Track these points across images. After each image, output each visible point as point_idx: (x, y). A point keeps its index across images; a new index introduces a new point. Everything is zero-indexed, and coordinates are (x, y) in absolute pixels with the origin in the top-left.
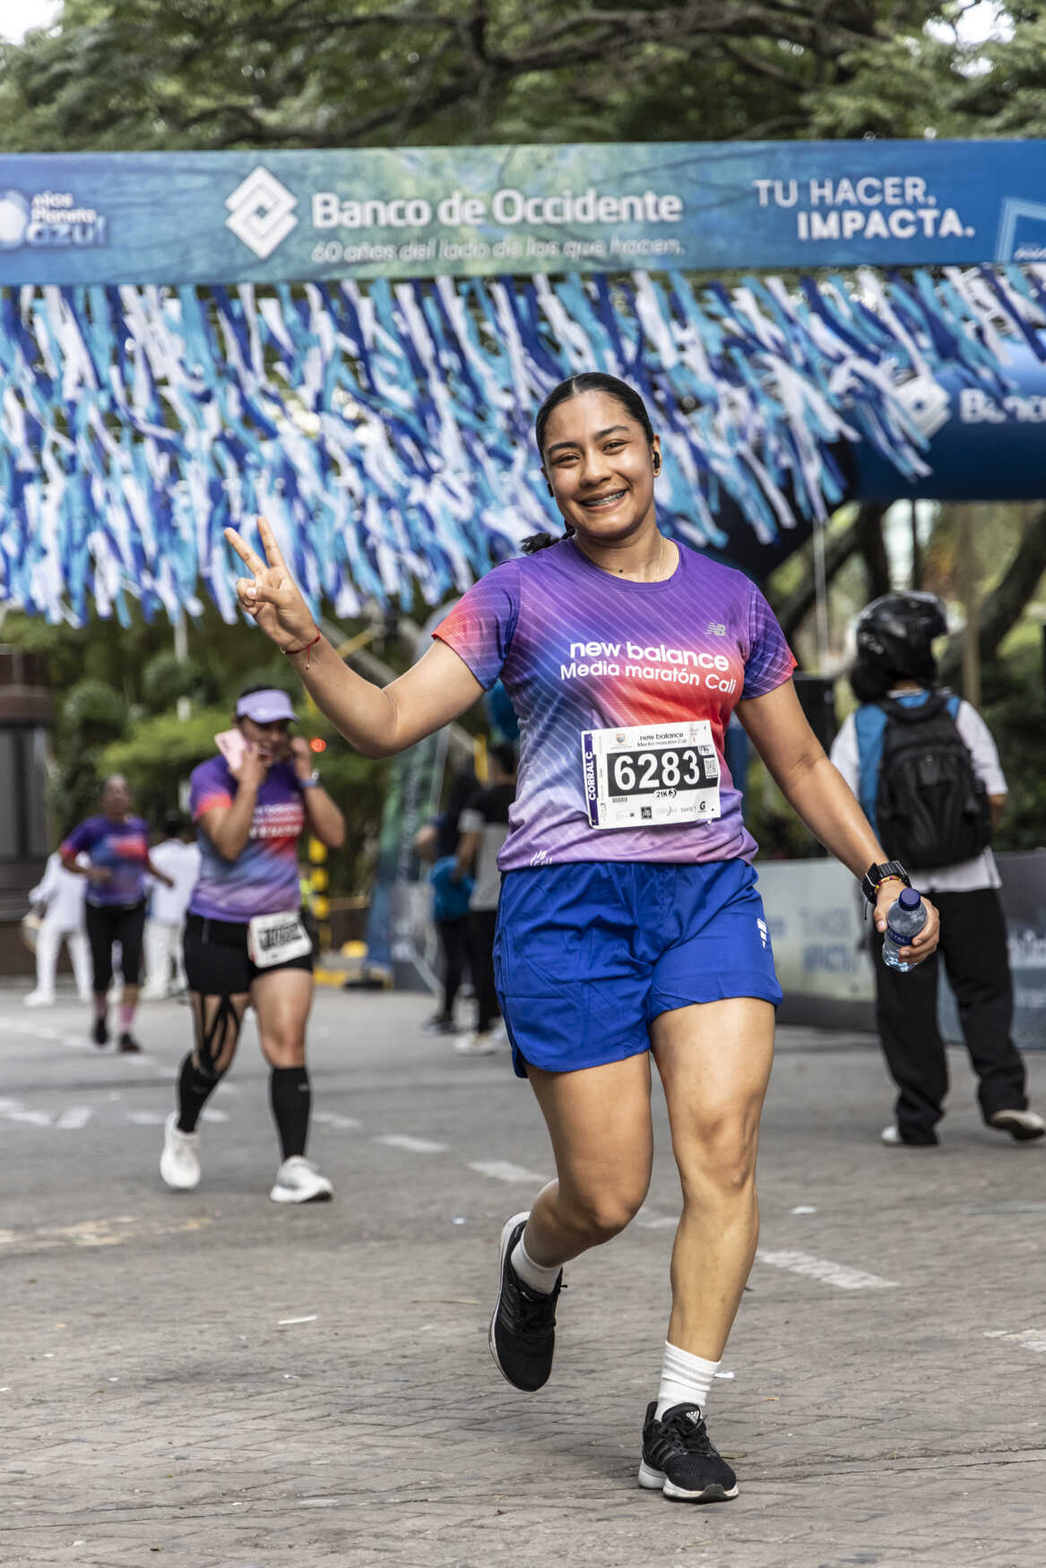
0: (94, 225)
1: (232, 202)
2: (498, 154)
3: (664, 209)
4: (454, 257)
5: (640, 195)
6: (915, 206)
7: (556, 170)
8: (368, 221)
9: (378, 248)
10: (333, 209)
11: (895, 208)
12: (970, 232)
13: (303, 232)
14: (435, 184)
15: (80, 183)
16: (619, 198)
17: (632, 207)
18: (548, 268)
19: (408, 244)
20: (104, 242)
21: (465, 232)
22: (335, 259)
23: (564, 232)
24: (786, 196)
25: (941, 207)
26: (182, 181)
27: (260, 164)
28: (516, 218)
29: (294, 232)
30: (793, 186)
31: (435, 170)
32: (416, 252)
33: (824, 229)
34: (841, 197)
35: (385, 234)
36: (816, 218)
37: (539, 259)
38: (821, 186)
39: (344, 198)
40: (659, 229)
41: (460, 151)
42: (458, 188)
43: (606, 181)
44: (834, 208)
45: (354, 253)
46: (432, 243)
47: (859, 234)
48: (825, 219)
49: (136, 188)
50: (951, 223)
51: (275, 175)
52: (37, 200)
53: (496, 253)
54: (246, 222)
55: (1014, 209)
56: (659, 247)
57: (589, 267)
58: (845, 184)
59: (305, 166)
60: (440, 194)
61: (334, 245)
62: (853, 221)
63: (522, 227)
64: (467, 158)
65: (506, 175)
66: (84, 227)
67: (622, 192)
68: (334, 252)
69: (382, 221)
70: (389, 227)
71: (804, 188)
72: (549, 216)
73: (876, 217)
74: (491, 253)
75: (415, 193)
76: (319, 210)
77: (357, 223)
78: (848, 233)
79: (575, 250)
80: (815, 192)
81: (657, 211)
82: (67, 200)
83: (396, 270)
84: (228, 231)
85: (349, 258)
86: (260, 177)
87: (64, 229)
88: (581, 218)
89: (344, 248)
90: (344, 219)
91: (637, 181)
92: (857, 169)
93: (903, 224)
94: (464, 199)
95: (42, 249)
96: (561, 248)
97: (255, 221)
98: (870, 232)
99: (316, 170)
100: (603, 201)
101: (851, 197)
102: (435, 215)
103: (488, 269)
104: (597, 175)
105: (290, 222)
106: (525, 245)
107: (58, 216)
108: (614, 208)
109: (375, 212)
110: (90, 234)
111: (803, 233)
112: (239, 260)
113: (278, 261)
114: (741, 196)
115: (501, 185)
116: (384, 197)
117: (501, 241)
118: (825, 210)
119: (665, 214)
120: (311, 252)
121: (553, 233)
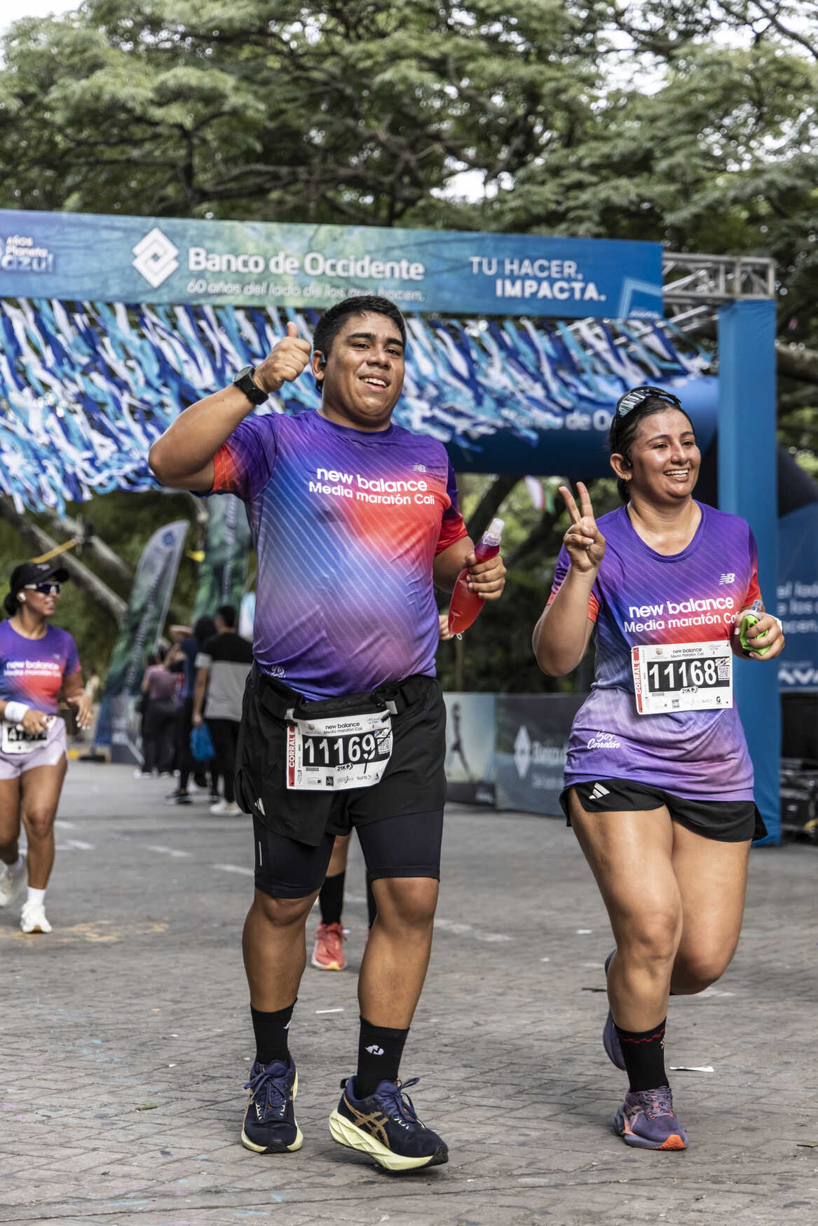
0: (46, 259)
1: (137, 250)
2: (309, 229)
3: (413, 271)
4: (279, 294)
5: (398, 261)
6: (569, 279)
7: (346, 242)
8: (224, 267)
9: (230, 285)
10: (202, 258)
11: (556, 280)
12: (603, 298)
13: (182, 271)
14: (268, 246)
15: (38, 231)
16: (385, 263)
17: (392, 269)
19: (249, 284)
20: (52, 271)
21: (285, 278)
22: (201, 291)
23: (349, 282)
24: (490, 268)
25: (586, 281)
26: (105, 234)
27: (155, 226)
28: (319, 272)
30: (494, 262)
31: (269, 237)
32: (254, 289)
33: (513, 290)
34: (524, 271)
35: (234, 277)
36: (508, 283)
37: (328, 297)
38: (512, 263)
39: (209, 252)
40: (408, 284)
41: (285, 226)
42: (283, 250)
43: (377, 251)
44: (519, 277)
45: (215, 287)
46: (265, 284)
47: (534, 295)
48: (513, 284)
49: (74, 237)
50: (592, 292)
51: (165, 233)
52: (9, 240)
53: (305, 294)
54: (146, 263)
55: (631, 286)
56: (409, 295)
58: (527, 263)
59: (186, 230)
60: (271, 253)
61: (201, 282)
62: (531, 287)
63: (322, 278)
64: (289, 231)
65: (314, 243)
66: (40, 260)
67: (387, 259)
68: (201, 286)
69: (233, 268)
70: (237, 272)
71: (501, 264)
72: (340, 271)
73: (545, 285)
74: (302, 294)
75: (255, 251)
76: (193, 259)
77: (217, 268)
78: (527, 293)
80: (508, 267)
81: (408, 272)
82: (29, 242)
83: (241, 301)
84: (134, 268)
85: (210, 291)
86: (156, 234)
87: (26, 261)
88: (360, 273)
89: (208, 284)
90: (209, 265)
91: (397, 253)
92: (534, 254)
93: (562, 290)
94: (286, 257)
95: (11, 272)
96: (347, 292)
97: (151, 262)
98: (541, 294)
99: (192, 232)
100: (375, 264)
101: (530, 271)
102: (267, 266)
103: (300, 304)
104: (372, 248)
105: (174, 265)
106: (324, 289)
107: (23, 251)
108: (381, 269)
109: (229, 262)
110: (43, 265)
111: (499, 292)
112: (140, 288)
113: (164, 290)
114: (461, 266)
115: (310, 250)
116: (235, 253)
117: (308, 286)
118: (513, 278)
119: (413, 275)
120: (186, 286)
121: (342, 282)
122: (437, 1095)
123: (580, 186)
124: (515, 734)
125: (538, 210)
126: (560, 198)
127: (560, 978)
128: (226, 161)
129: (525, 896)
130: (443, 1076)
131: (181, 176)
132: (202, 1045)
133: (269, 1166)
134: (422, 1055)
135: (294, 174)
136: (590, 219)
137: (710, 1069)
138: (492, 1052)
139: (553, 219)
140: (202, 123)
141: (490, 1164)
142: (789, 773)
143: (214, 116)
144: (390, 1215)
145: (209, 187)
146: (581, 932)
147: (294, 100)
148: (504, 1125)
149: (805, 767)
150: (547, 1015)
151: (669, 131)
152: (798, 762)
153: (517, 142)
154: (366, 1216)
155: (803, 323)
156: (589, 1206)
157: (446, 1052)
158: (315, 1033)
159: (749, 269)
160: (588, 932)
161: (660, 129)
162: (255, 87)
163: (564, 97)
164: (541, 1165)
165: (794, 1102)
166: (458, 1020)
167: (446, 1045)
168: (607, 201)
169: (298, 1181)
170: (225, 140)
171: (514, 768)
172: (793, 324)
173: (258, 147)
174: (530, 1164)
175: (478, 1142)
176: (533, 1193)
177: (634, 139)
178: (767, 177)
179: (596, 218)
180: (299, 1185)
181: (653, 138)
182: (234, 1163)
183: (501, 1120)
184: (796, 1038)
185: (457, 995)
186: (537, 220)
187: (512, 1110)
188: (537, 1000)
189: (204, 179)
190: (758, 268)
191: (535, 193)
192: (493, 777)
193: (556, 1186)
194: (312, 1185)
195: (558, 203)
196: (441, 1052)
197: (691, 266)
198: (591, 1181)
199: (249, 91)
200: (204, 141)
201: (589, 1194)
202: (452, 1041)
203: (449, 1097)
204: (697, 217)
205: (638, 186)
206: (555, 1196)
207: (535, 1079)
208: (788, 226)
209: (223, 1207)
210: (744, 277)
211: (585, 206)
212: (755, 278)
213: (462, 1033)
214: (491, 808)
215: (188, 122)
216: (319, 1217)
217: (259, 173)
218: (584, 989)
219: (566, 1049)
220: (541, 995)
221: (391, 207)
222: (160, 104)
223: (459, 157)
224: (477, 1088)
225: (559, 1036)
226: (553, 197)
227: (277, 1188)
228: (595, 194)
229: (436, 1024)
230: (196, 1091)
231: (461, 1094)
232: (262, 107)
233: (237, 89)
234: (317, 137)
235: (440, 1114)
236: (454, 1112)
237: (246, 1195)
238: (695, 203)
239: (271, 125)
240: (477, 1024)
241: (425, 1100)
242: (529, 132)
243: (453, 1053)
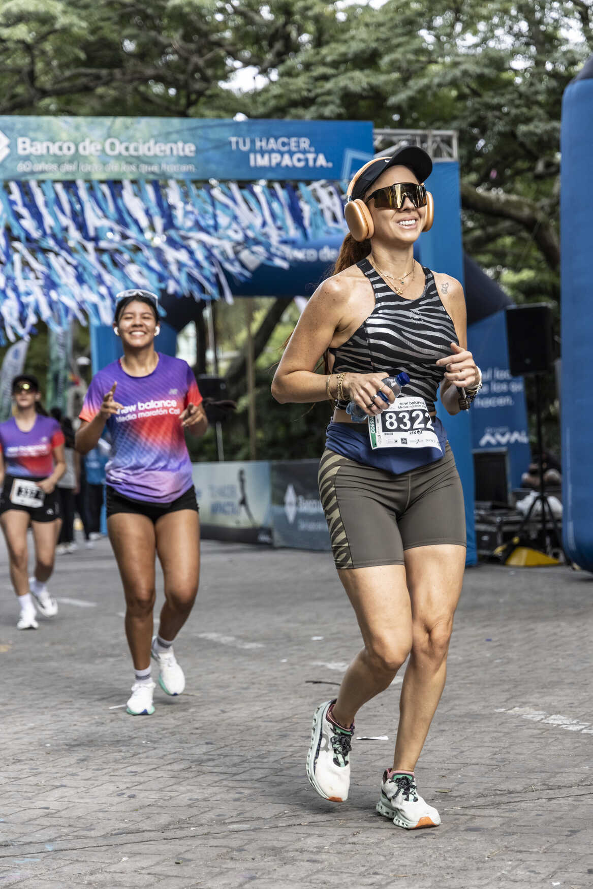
2: (108, 121)
3: (187, 150)
4: (86, 170)
5: (176, 142)
6: (304, 152)
7: (135, 130)
8: (44, 151)
9: (49, 165)
10: (27, 145)
11: (294, 153)
12: (330, 165)
13: (13, 156)
14: (77, 134)
16: (165, 144)
17: (171, 149)
18: (131, 177)
19: (64, 163)
21: (91, 158)
22: (28, 170)
23: (140, 160)
24: (245, 145)
25: (317, 152)
28: (116, 152)
29: (8, 156)
30: (248, 141)
31: (77, 128)
32: (68, 167)
33: (262, 161)
34: (270, 146)
35: (53, 159)
36: (259, 156)
37: (126, 172)
38: (261, 141)
39: (33, 140)
40: (185, 159)
42: (87, 136)
43: (160, 135)
44: (267, 151)
45: (38, 167)
46: (76, 163)
47: (278, 164)
48: (263, 156)
50: (322, 161)
53: (107, 169)
56: (185, 168)
57: (151, 177)
58: (272, 141)
59: (14, 124)
60: (79, 139)
61: (27, 163)
62: (276, 158)
63: (119, 157)
64: (92, 123)
65: (111, 131)
67: (167, 141)
68: (28, 166)
69: (51, 152)
70: (55, 155)
71: (253, 142)
72: (132, 152)
73: (287, 157)
74: (104, 170)
75: (67, 139)
76: (20, 146)
77: (39, 153)
78: (274, 162)
79: (144, 168)
80: (258, 144)
81: (183, 150)
83: (58, 176)
85: (35, 169)
88: (147, 153)
90: (33, 151)
91: (174, 137)
92: (277, 133)
93: (299, 160)
94: (91, 142)
96: (138, 167)
98: (284, 164)
99: (19, 126)
100: (158, 145)
101: (274, 146)
102: (77, 150)
103: (103, 177)
104: (155, 133)
105: (6, 151)
106: (121, 166)
108: (163, 148)
109: (48, 148)
111: (252, 163)
114: (223, 145)
115: (109, 136)
116: (53, 141)
117: (108, 163)
118: (262, 152)
119: (187, 152)
120: (16, 166)
121: (134, 160)
122: (182, 766)
123: (325, 78)
124: (284, 491)
125: (295, 96)
126: (310, 87)
127: (291, 674)
128: (61, 66)
129: (279, 613)
130: (190, 752)
131: (26, 78)
132: (16, 736)
133: (49, 824)
134: (178, 736)
135: (111, 75)
136: (332, 102)
137: (386, 738)
138: (229, 732)
139: (307, 103)
140: (42, 38)
141: (211, 815)
142: (482, 512)
143: (49, 33)
144: (129, 857)
145: (48, 86)
146: (315, 638)
147: (109, 19)
148: (226, 786)
149: (494, 508)
150: (276, 703)
151: (389, 34)
152: (488, 504)
153: (278, 46)
154: (111, 859)
155: (501, 173)
156: (275, 844)
157: (195, 734)
158: (103, 723)
159: (438, 139)
160: (320, 638)
161: (382, 33)
162: (79, 11)
163: (310, 13)
164: (247, 815)
165: (441, 760)
166: (209, 709)
167: (197, 729)
168: (345, 89)
169: (67, 835)
170: (58, 51)
171: (285, 516)
172: (494, 174)
173: (82, 56)
174: (239, 815)
175: (205, 800)
176: (236, 835)
177: (363, 41)
178: (463, 67)
179: (338, 101)
180: (68, 838)
181: (378, 40)
182: (23, 823)
183: (225, 783)
184: (454, 712)
185: (213, 691)
186: (294, 104)
187: (235, 774)
188: (271, 691)
189: (45, 81)
190: (445, 139)
191: (292, 84)
192: (270, 523)
193: (254, 830)
194: (77, 837)
195: (309, 91)
196: (192, 733)
197: (395, 139)
198: (281, 825)
199: (74, 14)
200: (43, 53)
201: (276, 834)
202: (201, 725)
203: (190, 767)
204: (411, 99)
205: (368, 76)
206: (252, 837)
207: (256, 751)
208: (479, 103)
209: (8, 856)
210: (435, 146)
211: (329, 93)
212: (444, 146)
213: (211, 719)
214: (270, 546)
215: (29, 38)
216: (77, 861)
217: (86, 75)
218: (307, 682)
219: (285, 727)
220: (275, 688)
221: (188, 97)
222: (7, 26)
223: (235, 58)
224: (213, 760)
225: (281, 718)
226: (304, 86)
227: (51, 841)
228: (336, 83)
229: (193, 713)
230: (6, 771)
231: (200, 765)
232: (84, 24)
233: (65, 12)
234: (129, 46)
235: (181, 780)
236: (192, 778)
237: (27, 847)
238: (410, 88)
239: (91, 38)
240: (223, 712)
241: (172, 771)
242: (287, 38)
243: (201, 734)
